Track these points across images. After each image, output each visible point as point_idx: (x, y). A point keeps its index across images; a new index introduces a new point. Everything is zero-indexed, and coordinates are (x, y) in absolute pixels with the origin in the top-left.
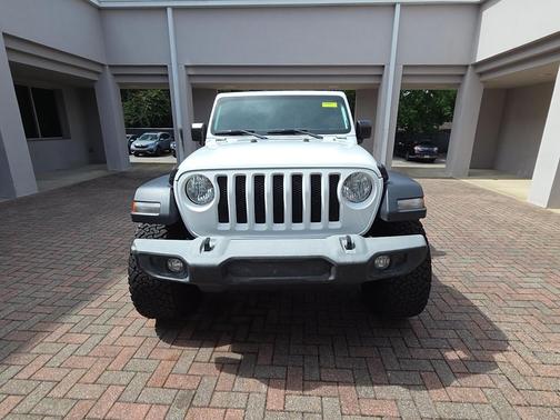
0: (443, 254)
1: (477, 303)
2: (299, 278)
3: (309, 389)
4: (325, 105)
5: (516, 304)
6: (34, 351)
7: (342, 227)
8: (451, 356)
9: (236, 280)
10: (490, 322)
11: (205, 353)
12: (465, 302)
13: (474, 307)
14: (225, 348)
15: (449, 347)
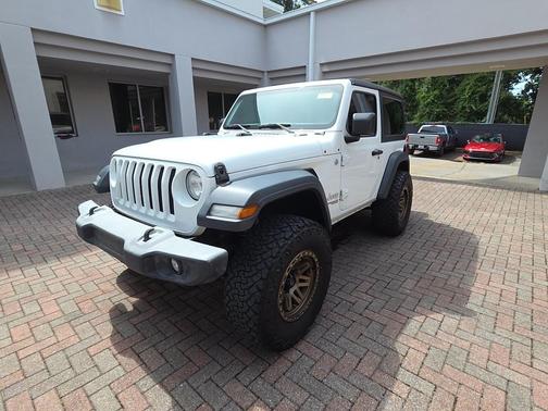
1: (400, 389)
3: (125, 355)
11: (121, 297)
12: (385, 379)
13: (387, 390)
14: (134, 300)
15: (272, 405)
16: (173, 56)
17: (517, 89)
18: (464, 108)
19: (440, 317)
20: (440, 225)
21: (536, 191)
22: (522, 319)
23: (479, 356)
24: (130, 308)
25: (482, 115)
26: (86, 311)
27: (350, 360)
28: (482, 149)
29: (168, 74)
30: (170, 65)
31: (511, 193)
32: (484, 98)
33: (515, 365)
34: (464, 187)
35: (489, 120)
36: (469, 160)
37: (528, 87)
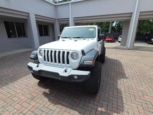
0: (127, 78)
1: (124, 96)
2: (54, 77)
3: (57, 105)
4: (90, 30)
5: (139, 100)
6: (18, 81)
7: (70, 66)
8: (100, 109)
9: (42, 75)
10: (122, 103)
11: (43, 90)
12: (120, 95)
13: (122, 97)
14: (48, 90)
15: (101, 106)
16: (29, 13)
17: (114, 25)
18: (104, 29)
19: (122, 80)
20: (111, 59)
21: (125, 49)
22: (137, 77)
23: (134, 86)
24: (48, 92)
25: (108, 31)
26: (35, 96)
27: (111, 93)
28: (109, 39)
29: (27, 19)
30: (28, 16)
31: (121, 50)
32: (108, 27)
33: (140, 87)
34: (111, 49)
35: (110, 32)
36: (107, 42)
37: (116, 24)
